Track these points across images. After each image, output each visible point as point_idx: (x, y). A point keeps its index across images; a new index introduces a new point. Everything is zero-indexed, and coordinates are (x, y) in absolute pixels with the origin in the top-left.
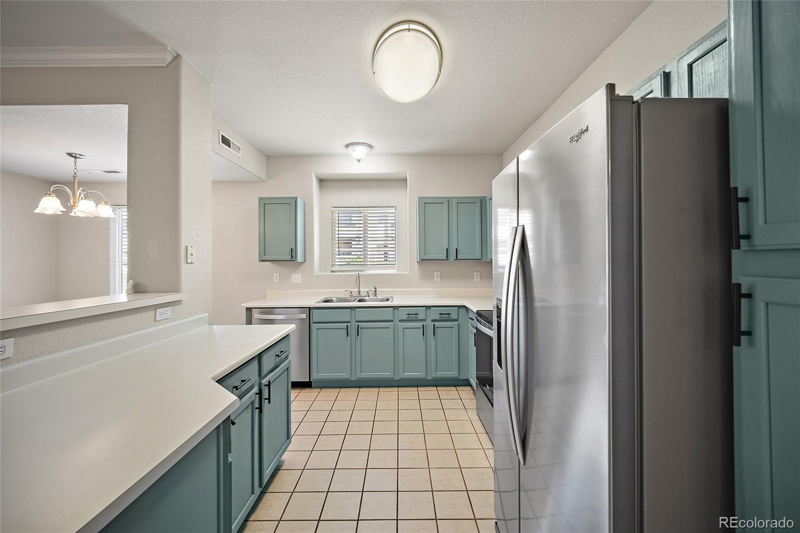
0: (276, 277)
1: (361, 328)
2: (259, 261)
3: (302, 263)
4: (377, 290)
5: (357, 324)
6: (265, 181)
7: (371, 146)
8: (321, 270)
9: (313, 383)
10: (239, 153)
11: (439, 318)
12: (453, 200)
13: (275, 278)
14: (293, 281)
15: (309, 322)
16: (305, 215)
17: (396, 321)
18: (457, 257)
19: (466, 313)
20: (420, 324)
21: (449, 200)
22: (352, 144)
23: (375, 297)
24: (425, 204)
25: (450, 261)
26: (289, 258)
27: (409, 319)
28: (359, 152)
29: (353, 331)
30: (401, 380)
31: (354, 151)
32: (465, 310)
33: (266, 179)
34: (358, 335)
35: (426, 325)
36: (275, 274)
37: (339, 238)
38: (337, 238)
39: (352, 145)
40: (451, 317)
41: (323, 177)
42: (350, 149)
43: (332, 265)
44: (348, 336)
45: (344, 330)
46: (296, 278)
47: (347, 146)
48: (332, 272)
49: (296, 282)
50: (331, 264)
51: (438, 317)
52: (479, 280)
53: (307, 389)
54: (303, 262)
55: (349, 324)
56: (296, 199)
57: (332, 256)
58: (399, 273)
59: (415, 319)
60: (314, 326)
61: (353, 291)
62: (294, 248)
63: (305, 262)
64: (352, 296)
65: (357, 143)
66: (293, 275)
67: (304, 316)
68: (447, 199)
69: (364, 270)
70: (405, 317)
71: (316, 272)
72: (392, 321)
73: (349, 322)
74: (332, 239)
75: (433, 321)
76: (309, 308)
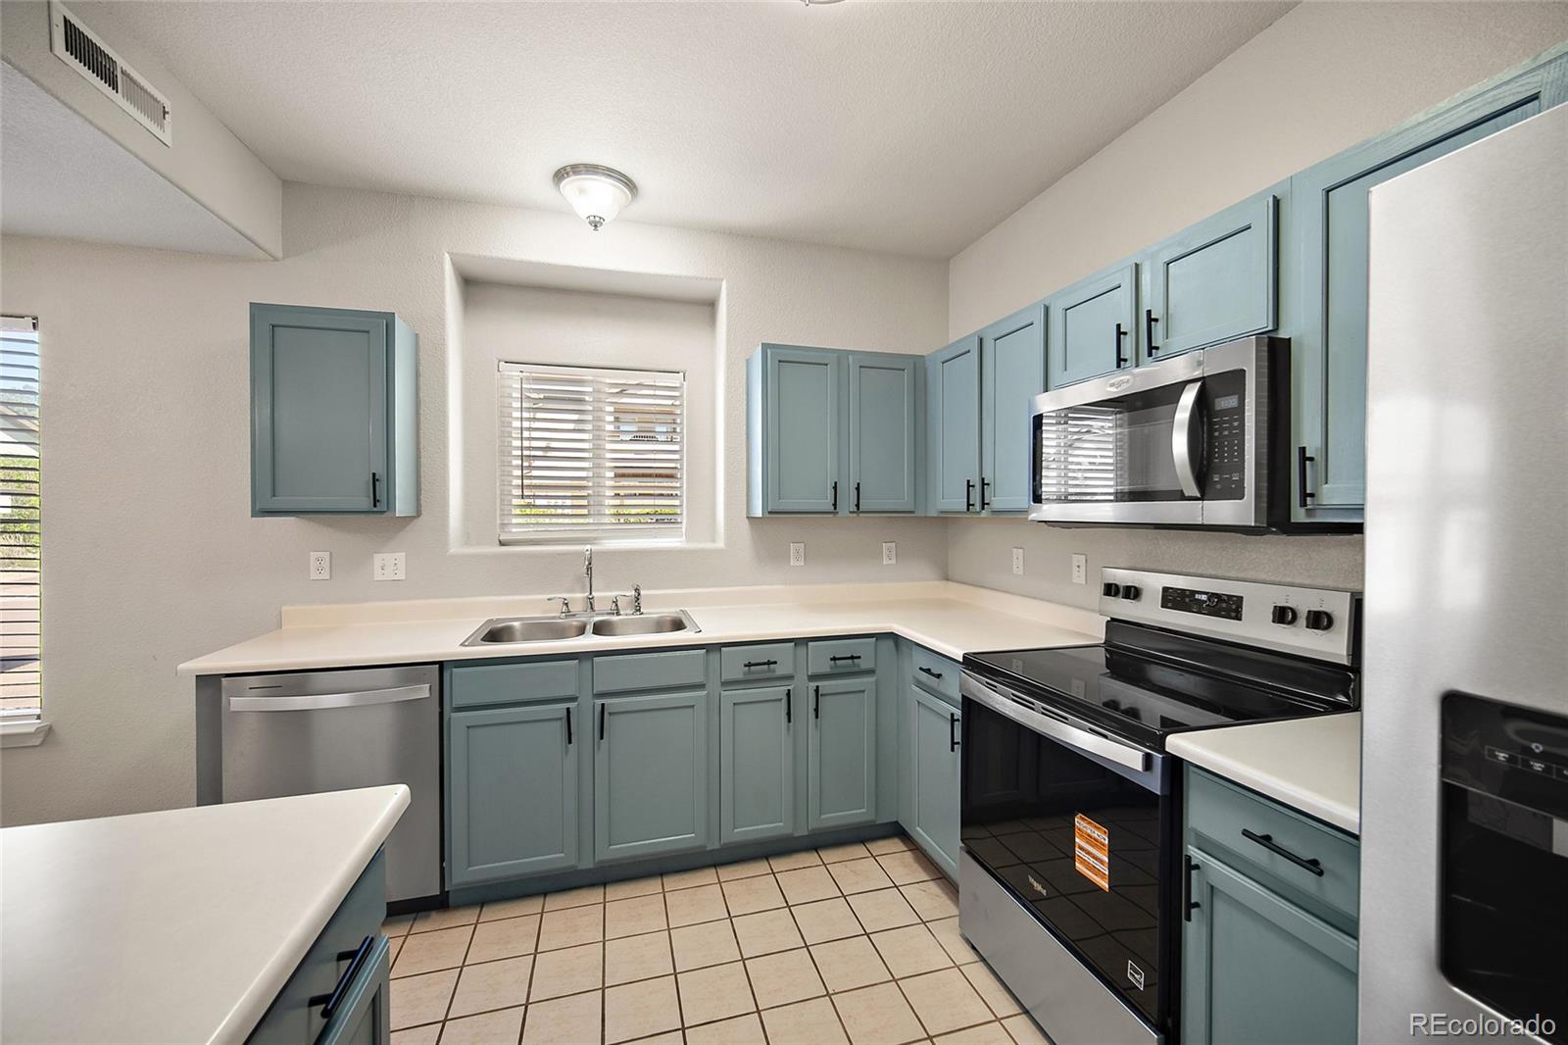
0: (318, 564)
1: (610, 714)
2: (254, 515)
3: (408, 520)
4: (642, 593)
5: (599, 702)
6: (276, 259)
7: (630, 184)
8: (467, 539)
9: (451, 894)
10: (162, 126)
11: (827, 670)
12: (850, 357)
13: (313, 565)
14: (378, 575)
15: (438, 710)
16: (417, 375)
17: (714, 685)
18: (858, 506)
19: (895, 652)
20: (780, 691)
21: (842, 355)
22: (576, 169)
23: (637, 616)
24: (781, 362)
25: (840, 515)
26: (365, 503)
27: (752, 677)
28: (598, 195)
29: (585, 725)
30: (727, 848)
31: (582, 191)
32: (890, 643)
33: (280, 255)
34: (602, 738)
35: (794, 689)
36: (313, 555)
37: (522, 448)
38: (516, 448)
39: (575, 173)
40: (859, 666)
41: (476, 270)
42: (570, 185)
43: (503, 525)
44: (570, 742)
45: (559, 723)
46: (390, 563)
47: (560, 175)
48: (502, 544)
49: (389, 575)
50: (499, 522)
51: (826, 667)
52: (894, 561)
53: (434, 914)
54: (412, 518)
55: (572, 705)
56: (388, 320)
57: (502, 500)
58: (693, 546)
59: (768, 675)
60: (457, 721)
61: (573, 599)
62: (381, 472)
63: (419, 514)
64: (569, 614)
65: (592, 169)
66: (378, 559)
67: (423, 691)
68: (836, 355)
69: (595, 539)
70: (739, 672)
71: (455, 547)
72: (701, 686)
73: (573, 699)
74: (502, 453)
75: (812, 678)
76: (441, 664)
